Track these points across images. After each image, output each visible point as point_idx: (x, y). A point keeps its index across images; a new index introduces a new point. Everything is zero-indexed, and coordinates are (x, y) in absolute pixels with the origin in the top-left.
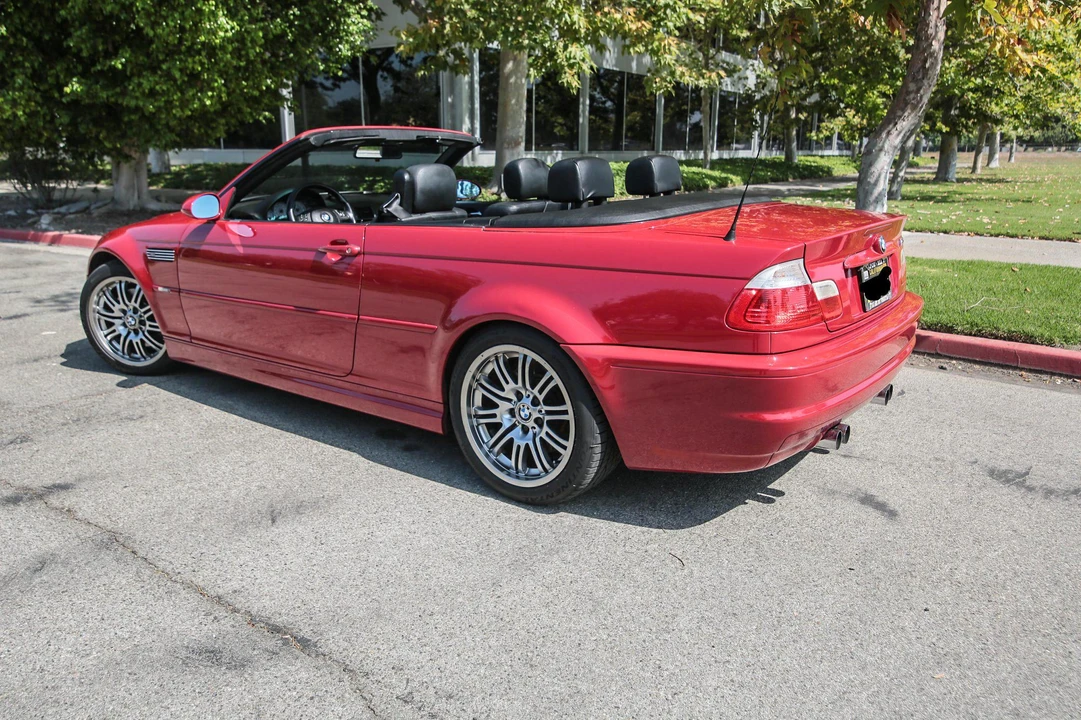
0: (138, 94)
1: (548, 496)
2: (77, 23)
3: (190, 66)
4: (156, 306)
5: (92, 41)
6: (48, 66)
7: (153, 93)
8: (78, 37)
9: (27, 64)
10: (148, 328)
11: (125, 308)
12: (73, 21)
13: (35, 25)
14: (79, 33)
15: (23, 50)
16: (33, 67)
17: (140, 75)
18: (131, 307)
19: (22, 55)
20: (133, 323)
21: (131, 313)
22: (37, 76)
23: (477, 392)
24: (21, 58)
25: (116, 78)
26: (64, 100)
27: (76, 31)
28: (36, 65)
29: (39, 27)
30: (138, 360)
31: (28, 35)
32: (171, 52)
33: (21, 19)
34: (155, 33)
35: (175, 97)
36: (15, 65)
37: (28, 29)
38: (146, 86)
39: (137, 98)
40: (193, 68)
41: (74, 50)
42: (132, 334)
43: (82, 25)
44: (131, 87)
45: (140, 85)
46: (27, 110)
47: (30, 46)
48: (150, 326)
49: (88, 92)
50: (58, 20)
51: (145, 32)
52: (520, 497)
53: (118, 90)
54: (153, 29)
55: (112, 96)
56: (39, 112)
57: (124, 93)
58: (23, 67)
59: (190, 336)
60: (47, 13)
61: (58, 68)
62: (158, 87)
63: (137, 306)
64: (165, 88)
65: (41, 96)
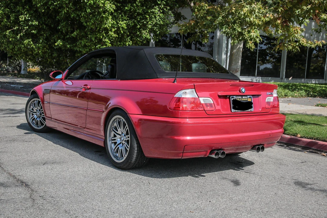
0: (80, 46)
1: (124, 165)
2: (63, 21)
3: (99, 36)
4: (44, 109)
5: (67, 27)
6: (52, 36)
7: (85, 46)
8: (62, 25)
9: (45, 35)
10: (42, 116)
11: (37, 109)
12: (61, 20)
13: (49, 21)
14: (62, 24)
15: (44, 30)
16: (47, 36)
17: (81, 39)
18: (39, 109)
19: (43, 32)
20: (39, 114)
21: (38, 111)
22: (47, 39)
23: (112, 132)
24: (43, 33)
25: (74, 40)
26: (55, 48)
27: (62, 23)
28: (48, 35)
29: (50, 22)
30: (39, 127)
31: (47, 25)
32: (92, 31)
33: (45, 19)
34: (87, 24)
35: (93, 48)
36: (41, 35)
37: (46, 23)
38: (83, 43)
39: (80, 48)
40: (100, 37)
41: (61, 30)
42: (38, 118)
43: (64, 21)
44: (78, 44)
45: (81, 43)
46: (43, 51)
47: (46, 28)
48: (43, 115)
49: (64, 45)
50: (57, 20)
51: (83, 24)
52: (118, 166)
53: (74, 45)
54: (86, 23)
55: (72, 46)
56: (47, 52)
57: (76, 46)
58: (43, 36)
59: (51, 118)
60: (53, 17)
61: (55, 36)
62: (87, 44)
63: (40, 108)
64: (89, 44)
65: (48, 46)
